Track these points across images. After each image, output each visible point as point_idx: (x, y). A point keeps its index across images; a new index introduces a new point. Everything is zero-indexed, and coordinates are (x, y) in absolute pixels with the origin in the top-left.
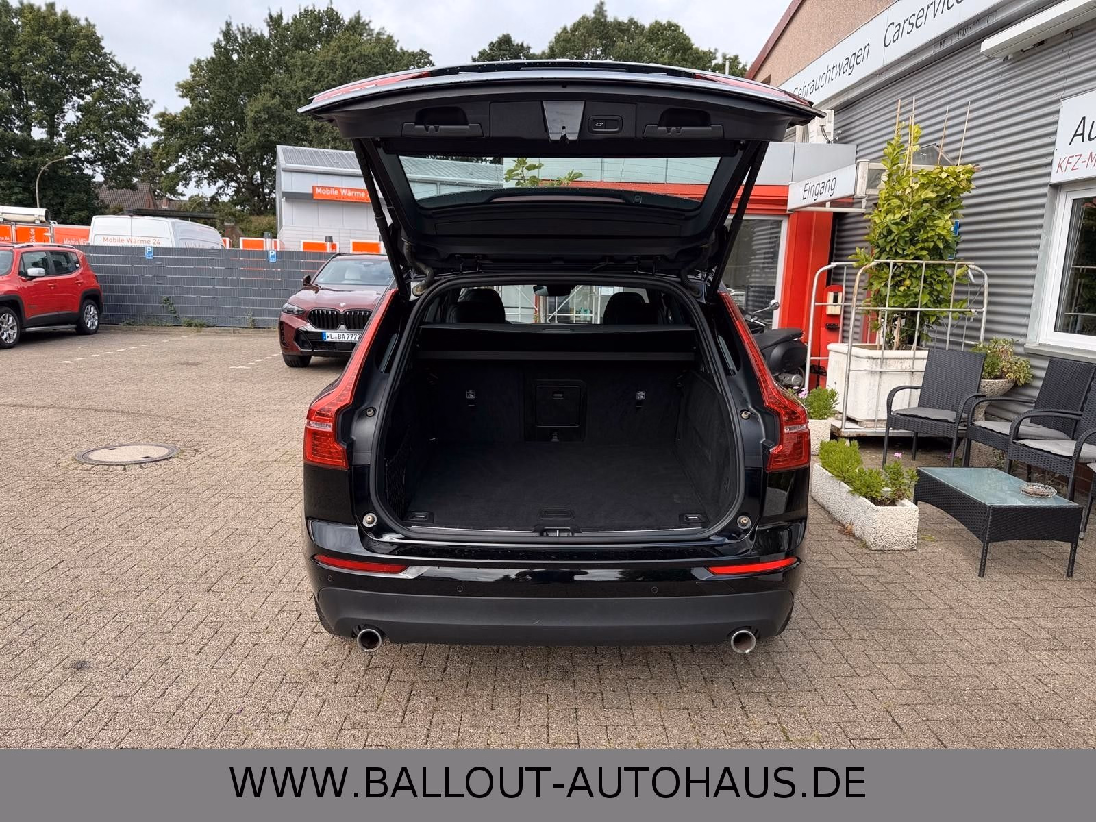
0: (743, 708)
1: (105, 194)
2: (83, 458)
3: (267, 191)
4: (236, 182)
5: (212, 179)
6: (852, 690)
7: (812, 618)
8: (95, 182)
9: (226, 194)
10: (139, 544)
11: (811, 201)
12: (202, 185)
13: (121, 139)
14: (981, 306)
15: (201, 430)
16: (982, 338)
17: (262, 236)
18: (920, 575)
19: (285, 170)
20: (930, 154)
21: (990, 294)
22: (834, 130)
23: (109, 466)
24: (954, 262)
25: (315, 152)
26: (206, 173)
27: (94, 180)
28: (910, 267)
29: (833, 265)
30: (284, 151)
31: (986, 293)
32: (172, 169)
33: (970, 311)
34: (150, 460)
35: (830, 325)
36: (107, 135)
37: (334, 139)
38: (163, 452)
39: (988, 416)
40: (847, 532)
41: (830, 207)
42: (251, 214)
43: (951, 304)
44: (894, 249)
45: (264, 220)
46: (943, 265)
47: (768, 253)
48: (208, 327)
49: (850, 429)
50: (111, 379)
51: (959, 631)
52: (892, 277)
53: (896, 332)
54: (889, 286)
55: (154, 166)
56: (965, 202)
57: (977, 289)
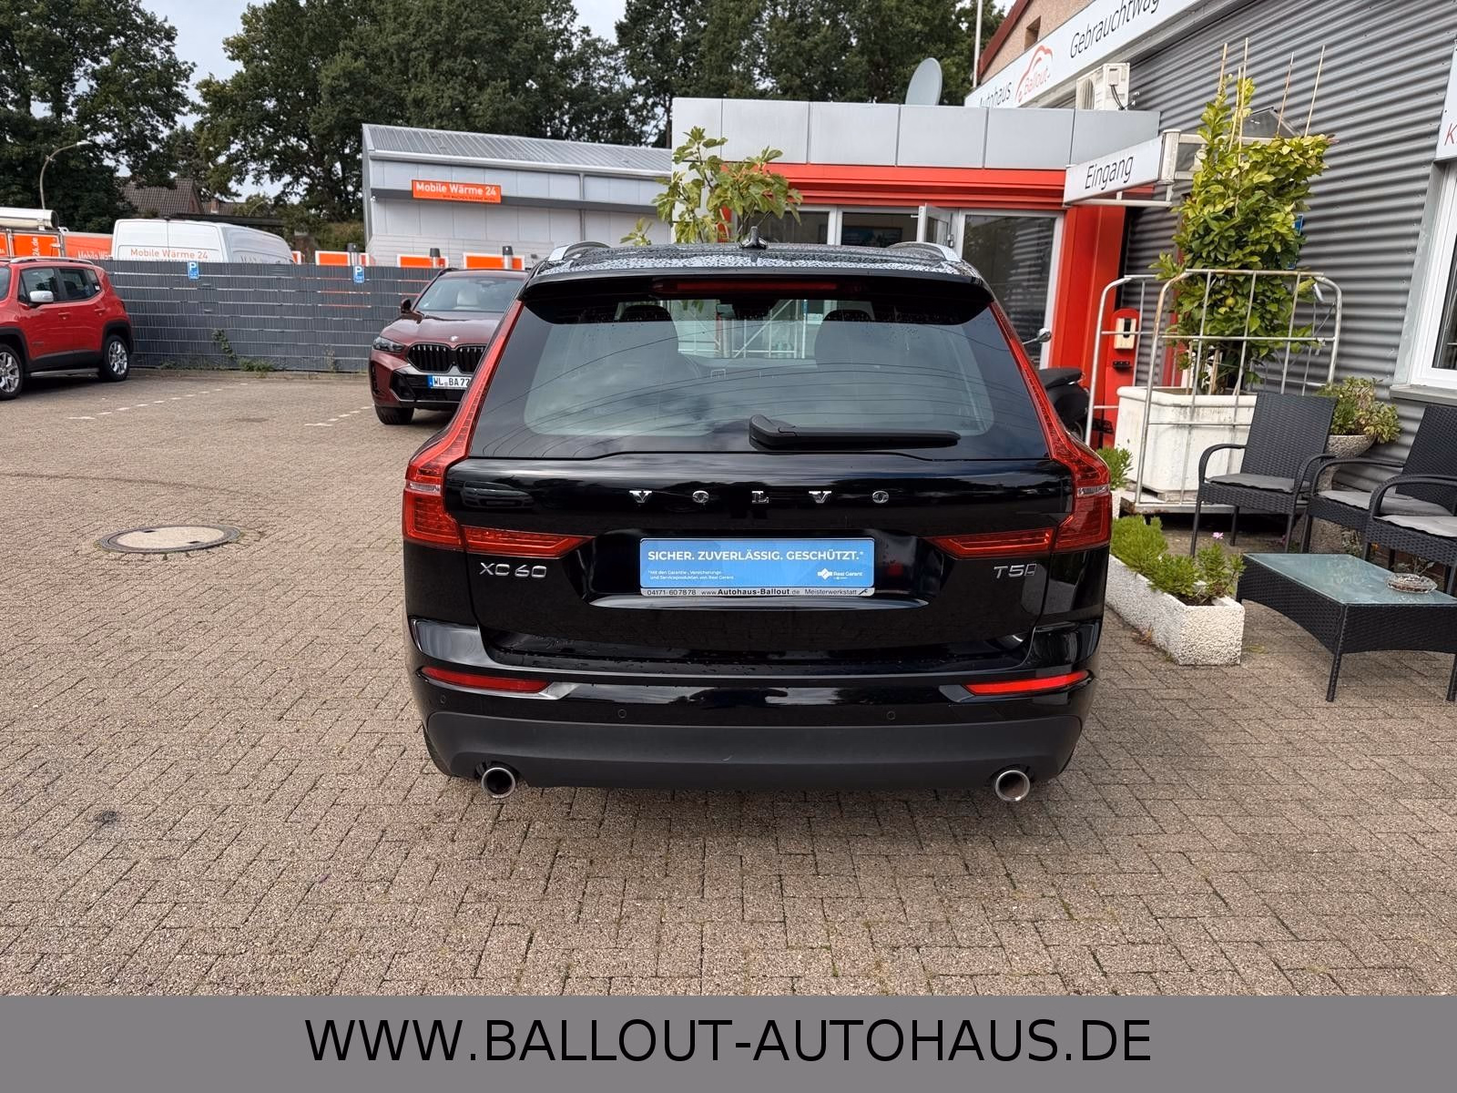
0: (1008, 875)
1: (133, 194)
2: (110, 543)
3: (350, 188)
4: (308, 176)
5: (276, 173)
6: (1158, 852)
7: (1100, 756)
8: (118, 178)
9: (296, 194)
10: (185, 656)
11: (1096, 190)
12: (262, 181)
13: (152, 117)
14: (1330, 334)
15: (268, 507)
16: (1330, 378)
17: (346, 250)
18: (1248, 699)
19: (375, 159)
20: (1264, 122)
21: (1344, 318)
22: (1130, 92)
23: (145, 554)
24: (1296, 273)
25: (415, 133)
26: (268, 164)
27: (118, 174)
28: (1233, 280)
29: (1127, 278)
30: (373, 132)
31: (1338, 317)
32: (222, 159)
33: (1317, 341)
34: (199, 546)
35: (1118, 363)
36: (133, 112)
37: (440, 116)
38: (217, 535)
39: (1337, 485)
40: (1144, 640)
41: (1123, 198)
42: (330, 220)
43: (1290, 331)
44: (1212, 255)
45: (348, 228)
46: (1282, 277)
47: (1035, 266)
48: (275, 370)
49: (1147, 503)
50: (146, 439)
51: (1301, 773)
52: (1210, 295)
53: (1211, 371)
54: (1205, 306)
55: (198, 156)
56: (1312, 190)
57: (1327, 311)
